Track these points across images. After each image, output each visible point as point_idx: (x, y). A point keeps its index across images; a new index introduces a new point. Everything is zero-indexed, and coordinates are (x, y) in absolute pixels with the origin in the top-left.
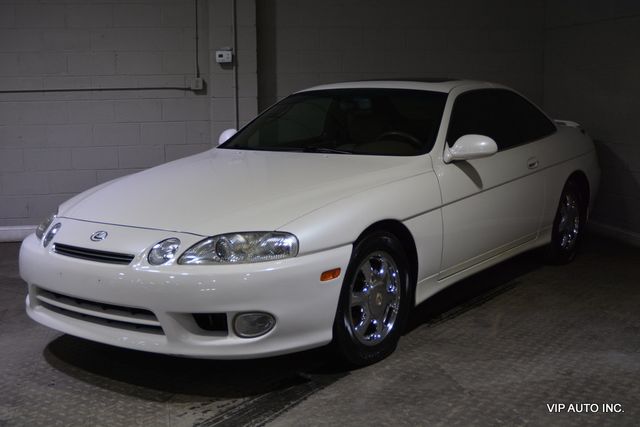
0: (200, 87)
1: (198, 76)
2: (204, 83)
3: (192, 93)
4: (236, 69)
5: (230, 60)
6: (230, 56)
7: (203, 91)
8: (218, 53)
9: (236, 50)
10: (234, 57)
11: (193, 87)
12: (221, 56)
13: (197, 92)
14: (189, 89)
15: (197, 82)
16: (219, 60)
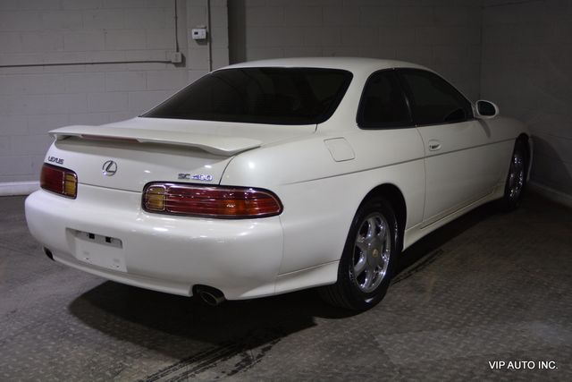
0: (180, 61)
1: (178, 51)
2: (183, 57)
3: (173, 66)
4: (211, 46)
5: (204, 37)
6: (205, 33)
7: (182, 63)
8: (194, 31)
9: (210, 28)
10: (208, 35)
11: (173, 61)
12: (196, 33)
13: (177, 64)
14: (170, 62)
15: (176, 56)
16: (194, 37)
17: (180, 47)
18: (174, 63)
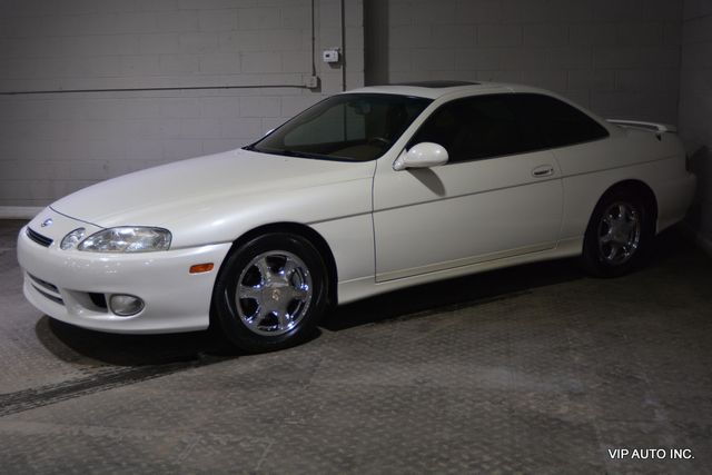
0: (315, 85)
1: (314, 75)
3: (309, 91)
4: (344, 69)
5: (336, 59)
6: (337, 56)
7: (317, 89)
8: (326, 53)
9: (344, 50)
10: (341, 57)
11: (309, 85)
12: (328, 56)
13: (313, 89)
14: (305, 87)
15: (313, 80)
16: (326, 59)
17: (317, 70)
18: (311, 89)
